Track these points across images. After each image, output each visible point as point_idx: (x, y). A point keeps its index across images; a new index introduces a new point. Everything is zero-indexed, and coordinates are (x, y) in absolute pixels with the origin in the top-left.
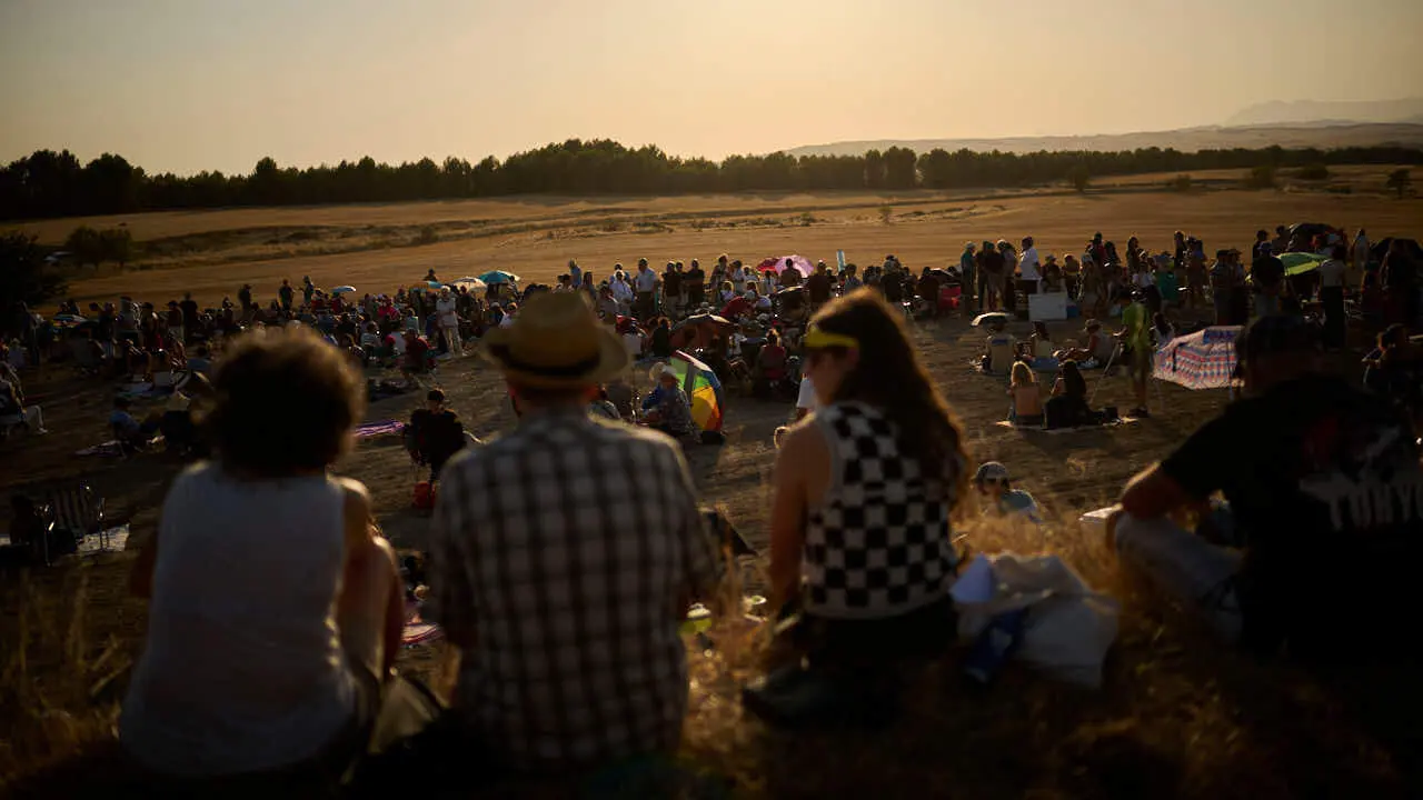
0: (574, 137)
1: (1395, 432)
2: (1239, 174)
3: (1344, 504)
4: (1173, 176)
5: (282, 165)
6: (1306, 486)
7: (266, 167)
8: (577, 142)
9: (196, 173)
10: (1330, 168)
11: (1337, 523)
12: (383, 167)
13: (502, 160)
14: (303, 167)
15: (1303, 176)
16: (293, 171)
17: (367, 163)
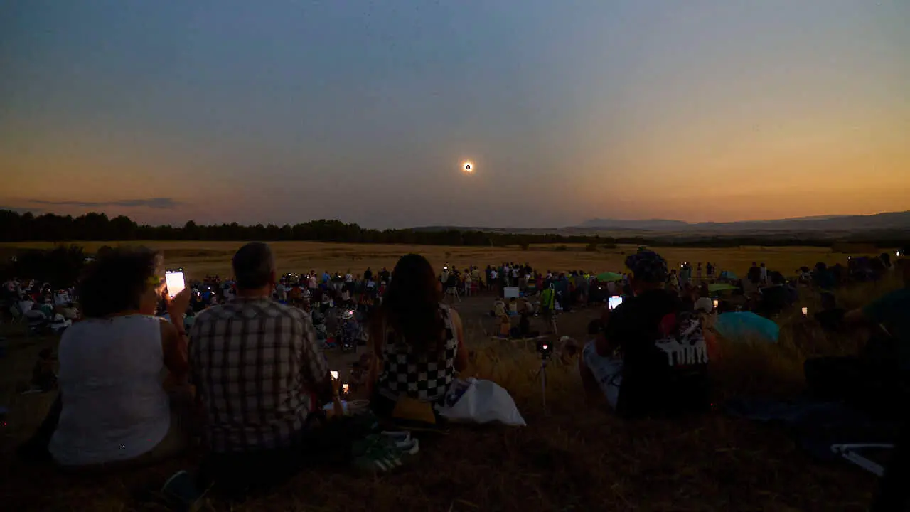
0: (322, 218)
1: (697, 322)
2: (584, 245)
3: (674, 354)
4: (559, 245)
5: (198, 224)
6: (658, 345)
7: (191, 224)
8: (324, 220)
9: (159, 225)
10: (618, 245)
11: (671, 363)
12: (242, 227)
13: (292, 226)
14: (207, 225)
15: (606, 247)
16: (202, 227)
17: (234, 225)
